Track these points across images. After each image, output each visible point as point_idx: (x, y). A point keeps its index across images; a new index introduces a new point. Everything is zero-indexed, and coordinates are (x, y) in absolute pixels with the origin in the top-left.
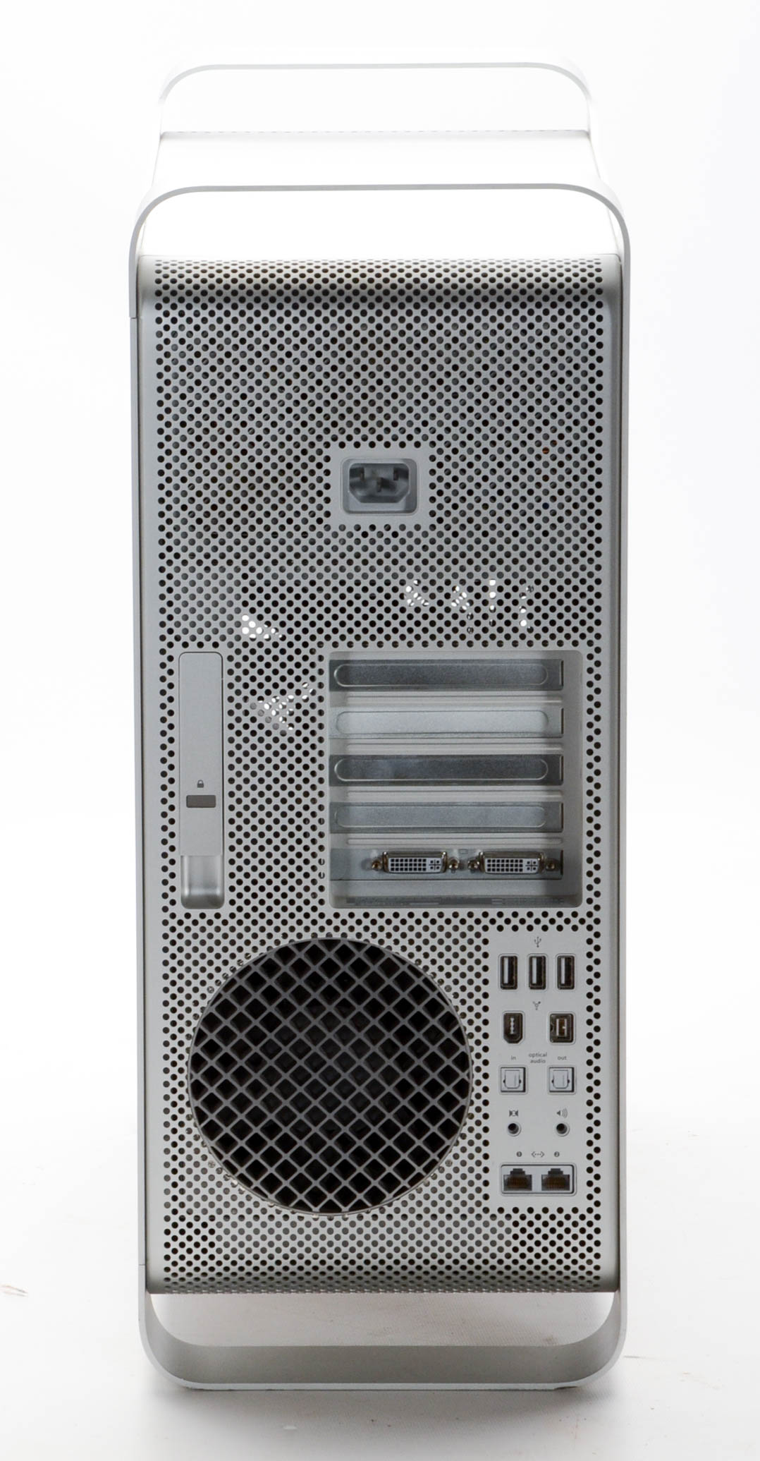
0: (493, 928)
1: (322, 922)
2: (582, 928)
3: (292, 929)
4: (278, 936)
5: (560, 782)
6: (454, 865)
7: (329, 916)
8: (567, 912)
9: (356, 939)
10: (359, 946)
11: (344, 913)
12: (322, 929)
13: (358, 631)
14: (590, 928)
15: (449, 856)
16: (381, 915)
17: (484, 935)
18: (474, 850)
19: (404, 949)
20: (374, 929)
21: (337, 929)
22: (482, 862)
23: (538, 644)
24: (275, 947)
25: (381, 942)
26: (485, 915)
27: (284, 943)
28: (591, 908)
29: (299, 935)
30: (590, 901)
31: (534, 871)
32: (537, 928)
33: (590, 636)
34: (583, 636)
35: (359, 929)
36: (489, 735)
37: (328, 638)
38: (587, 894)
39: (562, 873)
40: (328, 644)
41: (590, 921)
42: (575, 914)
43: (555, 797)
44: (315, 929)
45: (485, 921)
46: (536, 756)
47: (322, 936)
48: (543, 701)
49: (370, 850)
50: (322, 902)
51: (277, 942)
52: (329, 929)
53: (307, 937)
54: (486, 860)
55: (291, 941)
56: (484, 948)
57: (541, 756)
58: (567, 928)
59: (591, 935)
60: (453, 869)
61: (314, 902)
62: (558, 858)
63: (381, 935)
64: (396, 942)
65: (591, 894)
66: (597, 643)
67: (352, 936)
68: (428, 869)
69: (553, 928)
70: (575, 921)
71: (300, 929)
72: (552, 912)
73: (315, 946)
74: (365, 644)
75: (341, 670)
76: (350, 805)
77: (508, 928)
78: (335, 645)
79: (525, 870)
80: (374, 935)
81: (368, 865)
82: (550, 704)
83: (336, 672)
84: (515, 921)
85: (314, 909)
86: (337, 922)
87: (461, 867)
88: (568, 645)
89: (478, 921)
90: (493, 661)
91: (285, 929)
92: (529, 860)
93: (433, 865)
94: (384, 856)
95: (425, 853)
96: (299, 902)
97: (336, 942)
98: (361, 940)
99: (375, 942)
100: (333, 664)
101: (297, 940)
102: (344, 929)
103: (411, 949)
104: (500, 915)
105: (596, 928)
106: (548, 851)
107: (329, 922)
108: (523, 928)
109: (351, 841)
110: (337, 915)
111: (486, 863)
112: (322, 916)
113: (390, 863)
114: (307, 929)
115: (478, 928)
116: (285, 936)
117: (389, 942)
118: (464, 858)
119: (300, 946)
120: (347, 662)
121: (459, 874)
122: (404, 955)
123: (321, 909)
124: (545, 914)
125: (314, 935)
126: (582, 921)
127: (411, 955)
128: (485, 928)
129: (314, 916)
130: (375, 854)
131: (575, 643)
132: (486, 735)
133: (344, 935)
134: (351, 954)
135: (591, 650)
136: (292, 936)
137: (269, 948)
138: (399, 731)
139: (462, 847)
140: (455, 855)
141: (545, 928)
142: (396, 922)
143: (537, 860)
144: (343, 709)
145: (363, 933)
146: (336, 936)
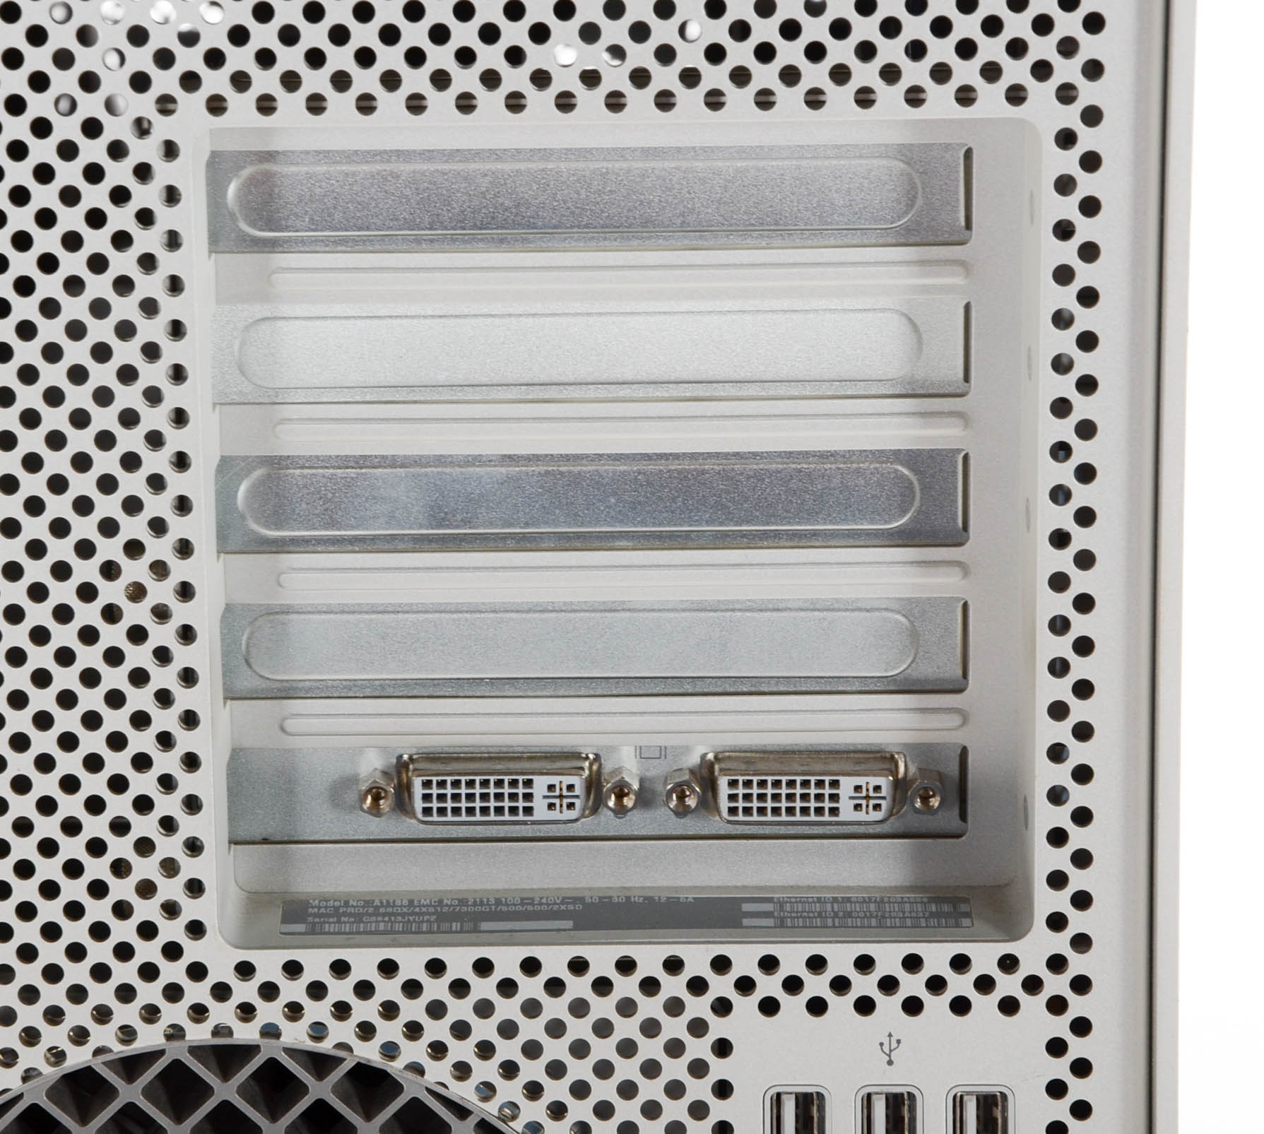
0: (745, 1006)
1: (197, 992)
2: (1033, 1006)
3: (102, 1014)
4: (55, 1036)
5: (958, 537)
6: (620, 796)
7: (221, 971)
8: (984, 957)
9: (310, 1045)
10: (320, 1064)
11: (269, 965)
12: (199, 1012)
13: (289, 59)
14: (1057, 1005)
15: (608, 766)
16: (388, 968)
17: (719, 1028)
18: (687, 749)
19: (462, 1070)
20: (365, 1010)
21: (247, 1011)
22: (710, 785)
23: (890, 97)
24: (47, 1070)
25: (390, 1050)
26: (721, 964)
27: (78, 1057)
28: (1060, 943)
29: (127, 1034)
30: (1057, 922)
31: (879, 816)
32: (889, 1006)
33: (1069, 70)
34: (1042, 70)
35: (318, 1011)
36: (731, 390)
37: (190, 81)
38: (1047, 901)
39: (963, 816)
40: (192, 105)
41: (1056, 985)
42: (1008, 963)
43: (945, 584)
44: (174, 1013)
45: (722, 986)
46: (879, 456)
47: (199, 1034)
48: (909, 279)
49: (360, 750)
50: (196, 929)
51: (57, 1056)
52: (223, 1013)
53: (150, 1037)
54: (723, 782)
55: (98, 1052)
56: (719, 1069)
57: (898, 456)
58: (985, 1005)
59: (1060, 1027)
60: (621, 810)
61: (172, 931)
62: (953, 769)
63: (390, 1031)
64: (438, 1050)
65: (1060, 901)
66: (1089, 93)
67: (295, 1035)
68: (541, 812)
69: (937, 1005)
70: (1009, 985)
71: (126, 1014)
72: (937, 957)
73: (177, 1065)
74: (316, 104)
75: (252, 184)
76: (287, 610)
77: (793, 1006)
78: (216, 105)
79: (847, 811)
80: (366, 1030)
81: (352, 797)
82: (925, 289)
83: (232, 190)
84: (816, 985)
85: (172, 951)
86: (245, 991)
87: (645, 798)
88: (991, 96)
89: (697, 986)
90: (742, 152)
91: (78, 1015)
92: (861, 781)
93: (556, 797)
94: (402, 766)
95: (533, 758)
96: (123, 931)
97: (248, 1051)
98: (326, 1046)
99: (369, 1052)
100: (218, 166)
101: (119, 1049)
102: (270, 1012)
103: (486, 1071)
104: (769, 964)
105: (1078, 1006)
106: (922, 751)
107: (222, 991)
108: (841, 1006)
109: (291, 725)
110: (245, 970)
111: (724, 790)
112: (197, 971)
113: (418, 790)
114: (151, 1014)
115: (698, 1007)
116: (80, 1036)
117: (414, 1051)
118: (656, 770)
119: (131, 1066)
120: (270, 156)
121: (639, 821)
122: (464, 1092)
123: (193, 951)
124: (912, 963)
125: (176, 1033)
126: (1033, 985)
127: (488, 1090)
128: (722, 1007)
129: (173, 972)
130: (371, 765)
131: (1016, 95)
132: (720, 391)
133: (271, 1032)
134: (293, 1087)
135: (1070, 117)
136: (104, 1036)
137: (28, 1075)
138: (442, 378)
139: (644, 740)
140: (629, 767)
141: (913, 1006)
142: (436, 989)
143: (884, 782)
144: (260, 311)
145: (331, 1023)
146: (245, 1033)
